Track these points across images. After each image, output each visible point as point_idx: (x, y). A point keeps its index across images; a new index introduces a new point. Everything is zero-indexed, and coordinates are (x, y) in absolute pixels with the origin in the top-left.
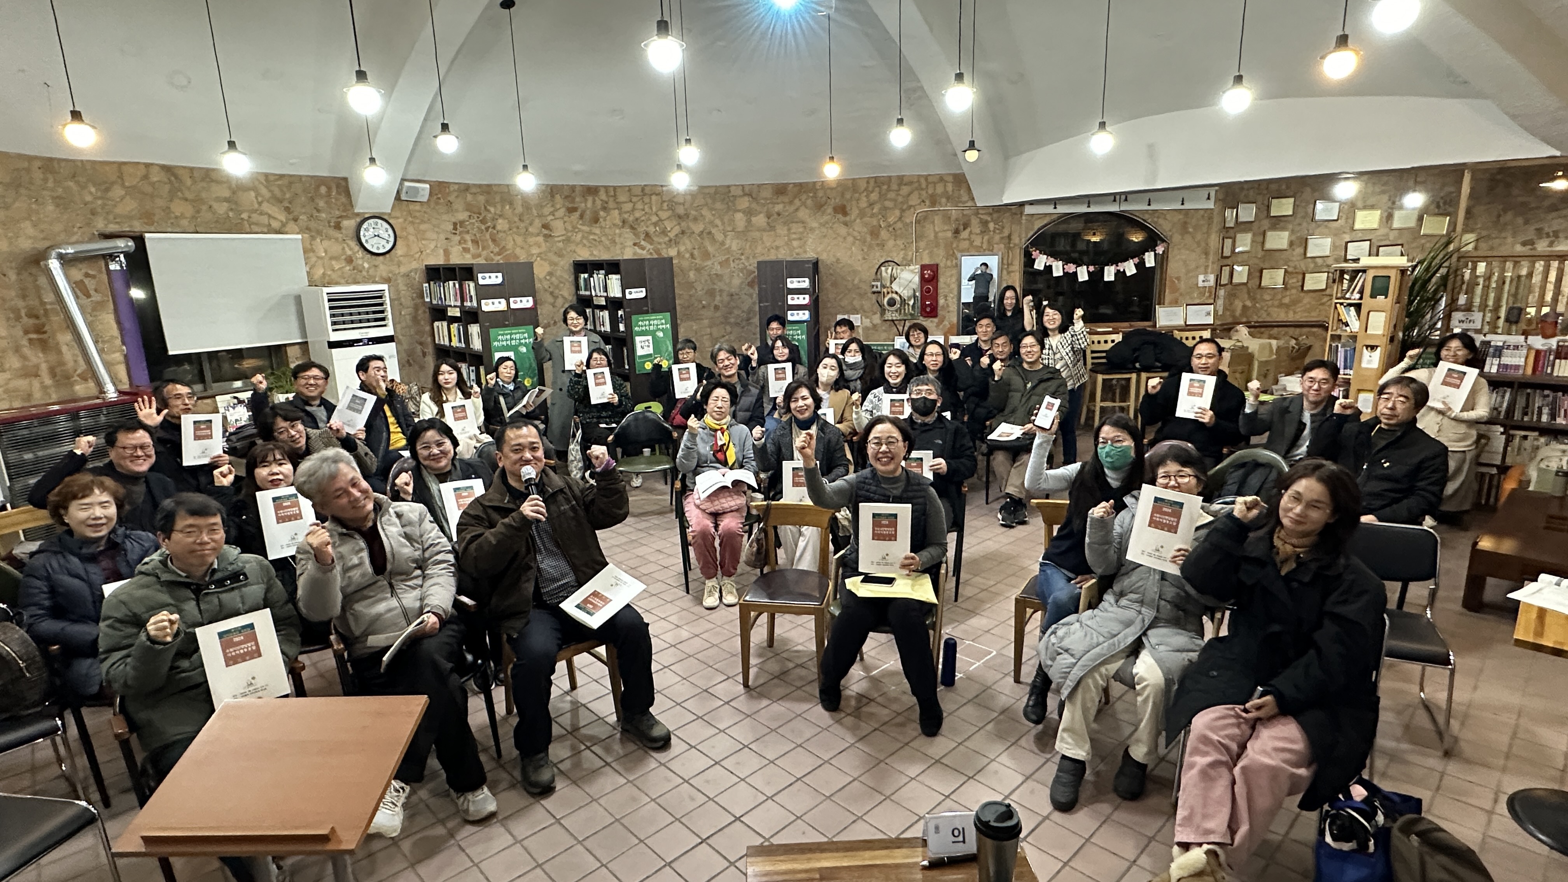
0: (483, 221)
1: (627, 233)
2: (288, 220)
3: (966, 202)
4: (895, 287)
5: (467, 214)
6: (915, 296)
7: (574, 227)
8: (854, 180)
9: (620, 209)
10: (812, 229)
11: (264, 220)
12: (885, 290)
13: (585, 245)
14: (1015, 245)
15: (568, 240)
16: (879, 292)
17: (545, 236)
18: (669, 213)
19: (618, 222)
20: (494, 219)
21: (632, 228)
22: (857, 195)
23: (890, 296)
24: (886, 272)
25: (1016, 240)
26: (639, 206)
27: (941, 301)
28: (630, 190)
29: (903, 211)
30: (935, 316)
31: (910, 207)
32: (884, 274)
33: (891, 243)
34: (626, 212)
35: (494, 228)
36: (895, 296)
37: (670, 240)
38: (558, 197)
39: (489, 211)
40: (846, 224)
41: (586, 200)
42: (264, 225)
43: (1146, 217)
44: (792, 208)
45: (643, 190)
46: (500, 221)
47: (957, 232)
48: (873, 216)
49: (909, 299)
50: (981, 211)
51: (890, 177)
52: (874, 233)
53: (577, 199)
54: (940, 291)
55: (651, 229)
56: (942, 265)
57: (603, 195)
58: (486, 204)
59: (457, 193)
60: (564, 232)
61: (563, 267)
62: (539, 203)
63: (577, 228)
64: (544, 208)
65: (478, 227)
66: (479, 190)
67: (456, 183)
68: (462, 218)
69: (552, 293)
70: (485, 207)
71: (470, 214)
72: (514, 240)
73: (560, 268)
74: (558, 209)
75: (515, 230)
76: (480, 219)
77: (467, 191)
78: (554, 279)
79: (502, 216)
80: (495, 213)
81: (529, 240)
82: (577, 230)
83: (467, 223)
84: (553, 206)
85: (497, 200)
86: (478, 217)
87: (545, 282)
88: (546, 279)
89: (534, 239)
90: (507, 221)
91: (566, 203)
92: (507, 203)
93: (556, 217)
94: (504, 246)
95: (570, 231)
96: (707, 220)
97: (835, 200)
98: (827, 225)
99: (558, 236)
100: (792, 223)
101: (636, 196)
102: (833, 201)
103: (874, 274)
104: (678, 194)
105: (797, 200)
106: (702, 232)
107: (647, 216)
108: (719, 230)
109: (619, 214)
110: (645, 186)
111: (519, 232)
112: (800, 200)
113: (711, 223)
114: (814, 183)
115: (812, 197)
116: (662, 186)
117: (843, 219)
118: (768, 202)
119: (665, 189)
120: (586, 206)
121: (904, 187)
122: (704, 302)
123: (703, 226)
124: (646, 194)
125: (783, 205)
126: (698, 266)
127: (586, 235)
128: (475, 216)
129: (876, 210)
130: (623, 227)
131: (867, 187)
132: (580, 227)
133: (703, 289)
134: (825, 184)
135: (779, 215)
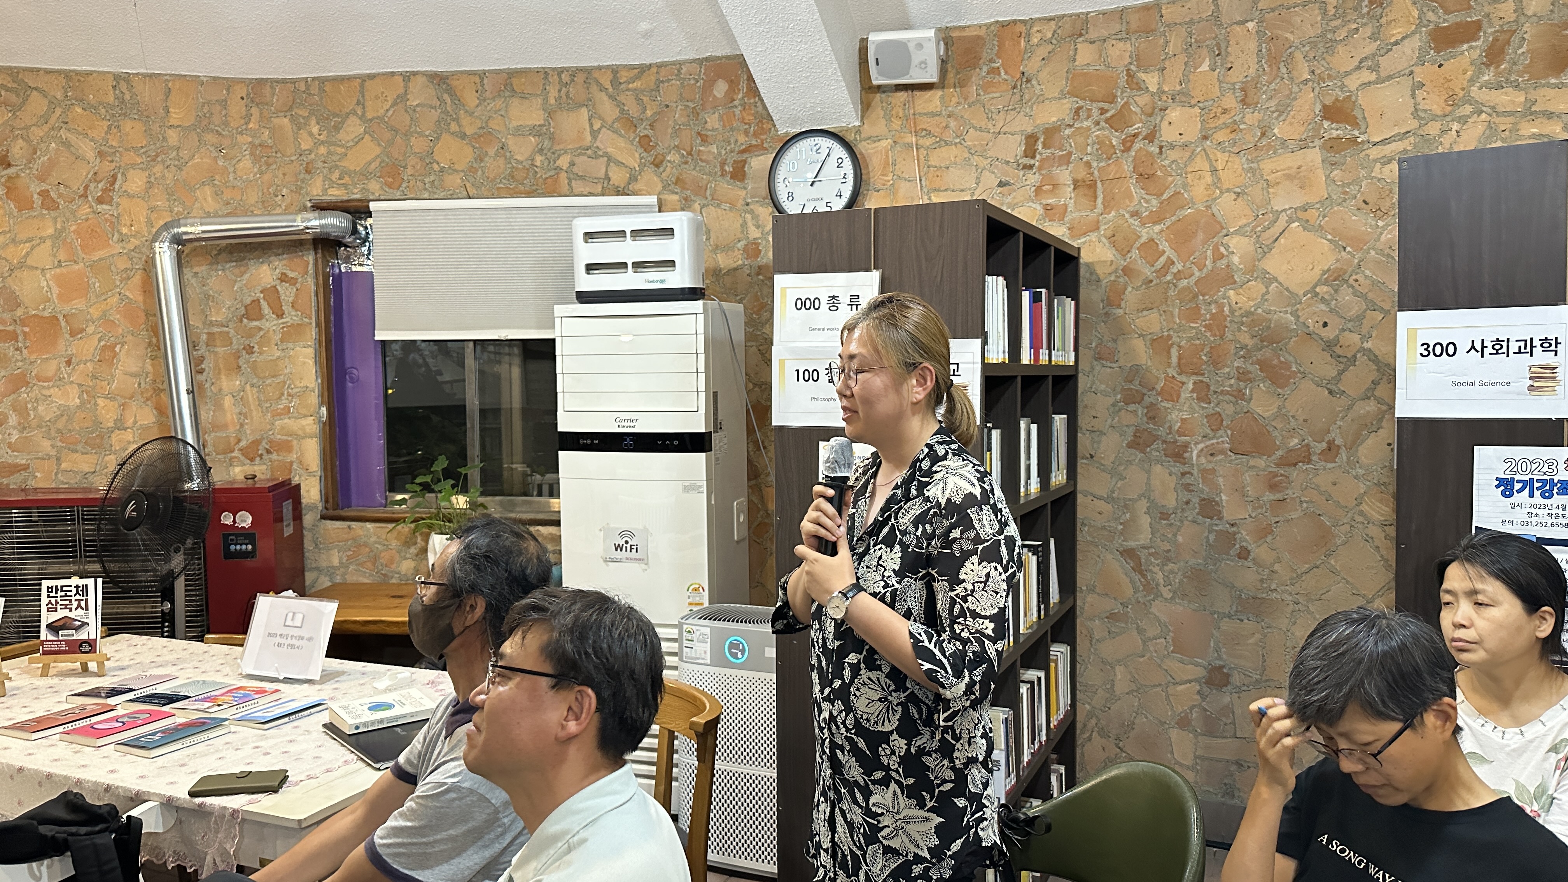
0: (1118, 122)
2: (642, 166)
5: (1068, 104)
7: (1453, 101)
11: (599, 168)
17: (1333, 146)
20: (1156, 110)
35: (1151, 137)
39: (1140, 87)
42: (596, 181)
46: (1175, 114)
58: (1133, 68)
59: (1050, 47)
60: (1413, 124)
61: (1381, 252)
62: (1323, 35)
63: (1468, 100)
64: (1340, 48)
65: (1100, 142)
66: (1118, 27)
67: (1051, 19)
68: (1055, 119)
69: (1330, 346)
70: (1130, 75)
71: (1081, 103)
72: (1214, 171)
73: (1373, 253)
74: (1396, 43)
75: (1221, 136)
76: (1108, 115)
77: (1081, 35)
78: (1346, 296)
79: (1182, 98)
80: (1161, 92)
81: (1267, 166)
82: (1468, 109)
83: (1068, 131)
84: (1374, 37)
85: (1170, 50)
86: (1103, 111)
87: (1309, 306)
88: (1317, 294)
89: (1288, 161)
90: (1197, 110)
91: (1431, 16)
92: (1204, 51)
93: (1383, 74)
94: (1177, 193)
95: (1435, 118)
99: (1384, 142)
111: (1235, 142)
120: (1519, 10)
127: (1505, 122)
128: (1095, 108)
132: (1483, 95)
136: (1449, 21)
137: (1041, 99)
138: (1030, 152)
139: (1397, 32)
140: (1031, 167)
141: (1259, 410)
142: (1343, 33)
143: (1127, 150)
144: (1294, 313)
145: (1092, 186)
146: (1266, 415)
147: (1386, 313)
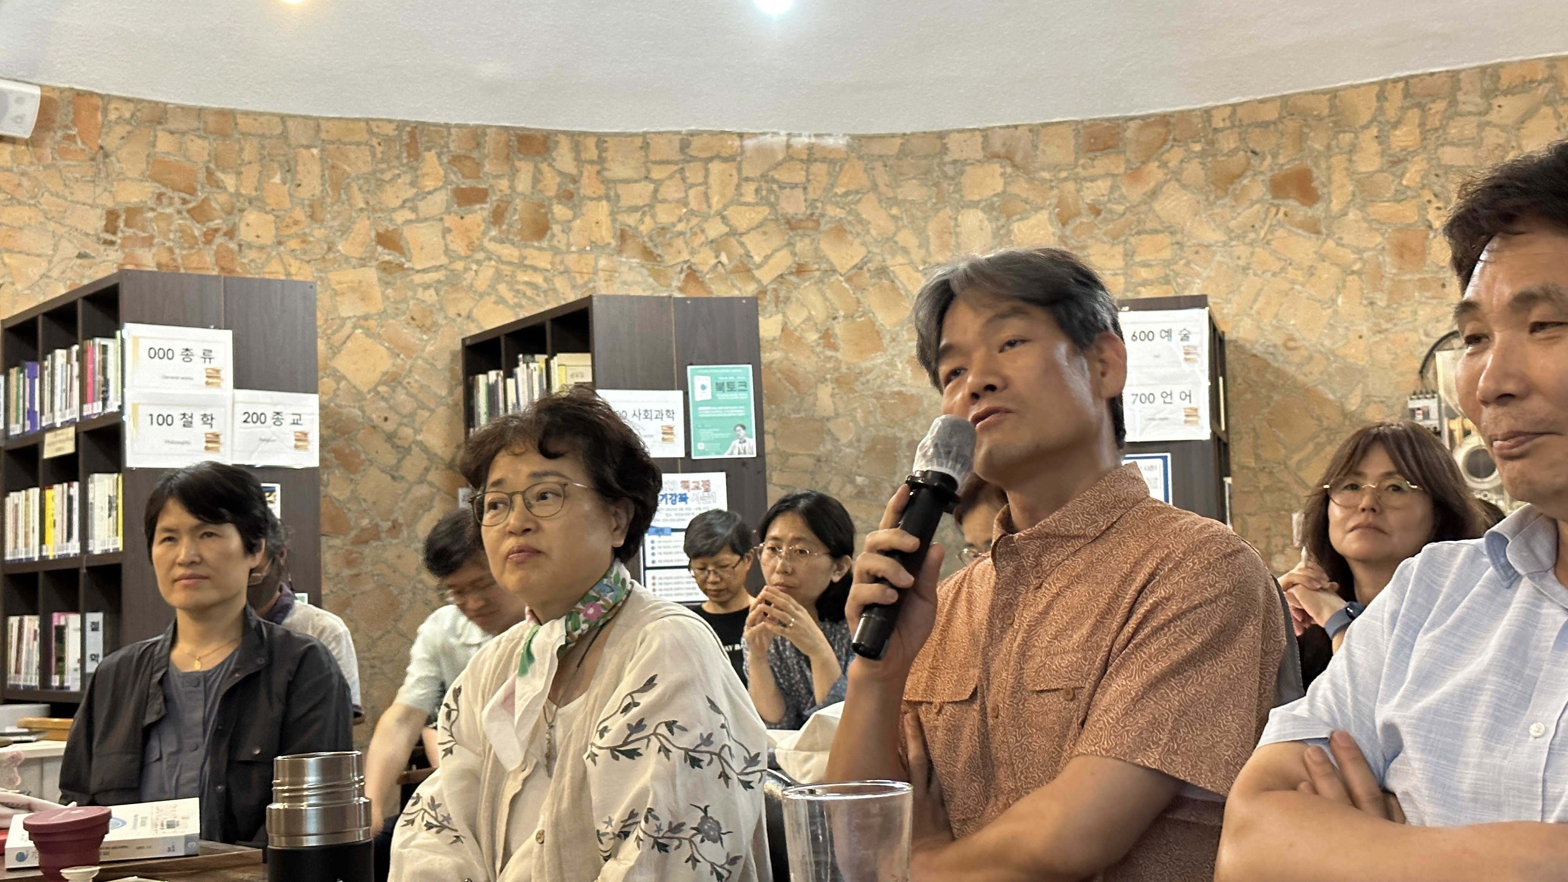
0: (199, 213)
5: (151, 187)
7: (473, 247)
8: (1334, 94)
9: (613, 200)
12: (1456, 426)
13: (501, 301)
15: (453, 281)
17: (386, 268)
18: (765, 211)
19: (606, 234)
20: (230, 211)
21: (648, 255)
22: (1346, 138)
23: (1473, 442)
26: (672, 191)
28: (646, 146)
32: (1445, 372)
34: (634, 209)
35: (231, 234)
38: (430, 156)
39: (218, 185)
40: (1313, 228)
41: (514, 173)
44: (1135, 193)
45: (685, 145)
46: (252, 216)
48: (1400, 197)
51: (1454, 76)
52: (1409, 248)
53: (488, 167)
55: (705, 260)
57: (564, 158)
58: (212, 166)
59: (129, 128)
60: (444, 260)
61: (426, 361)
62: (374, 173)
63: (483, 249)
64: (387, 187)
65: (182, 230)
66: (195, 124)
67: (128, 100)
68: (135, 200)
69: (390, 437)
70: (210, 173)
71: (163, 190)
72: (289, 275)
73: (420, 362)
74: (429, 193)
75: (293, 244)
76: (191, 206)
77: (160, 123)
78: (401, 396)
79: (256, 202)
80: (238, 194)
81: (334, 277)
82: (481, 255)
83: (151, 215)
84: (413, 184)
85: (246, 157)
86: (184, 202)
87: (374, 402)
88: (378, 393)
89: (350, 275)
90: (271, 217)
91: (452, 177)
92: (276, 165)
93: (421, 215)
95: (460, 258)
96: (874, 232)
97: (1274, 156)
98: (1252, 236)
99: (424, 271)
100: (1139, 233)
101: (662, 162)
102: (1269, 159)
103: (1415, 376)
104: (789, 158)
105: (1153, 165)
106: (859, 268)
107: (695, 221)
108: (911, 263)
109: (613, 214)
110: (692, 134)
111: (305, 252)
112: (1164, 165)
113: (887, 239)
114: (1208, 112)
115: (1203, 154)
116: (741, 135)
117: (1301, 212)
118: (1064, 174)
119: (749, 143)
120: (512, 187)
121: (1501, 100)
122: (859, 480)
123: (863, 251)
124: (693, 159)
125: (1108, 182)
126: (844, 369)
127: (507, 270)
128: (177, 197)
129: (1412, 175)
130: (620, 252)
131: (1381, 110)
132: (492, 246)
133: (859, 440)
134: (1240, 112)
135: (1098, 213)
136: (466, 184)
137: (122, 177)
138: (110, 227)
139: (429, 184)
140: (112, 243)
141: (335, 494)
143: (208, 242)
144: (361, 409)
146: (341, 498)
147: (432, 411)
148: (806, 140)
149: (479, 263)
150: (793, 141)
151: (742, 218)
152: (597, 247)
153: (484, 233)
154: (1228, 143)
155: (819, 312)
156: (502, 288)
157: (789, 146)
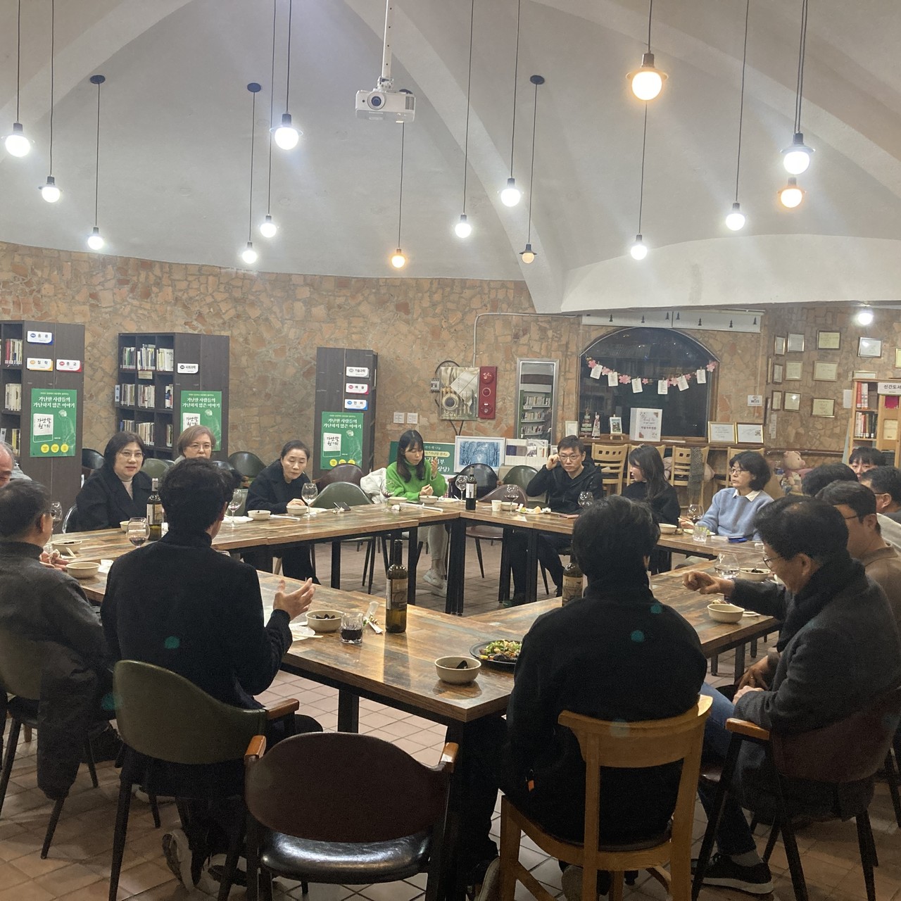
0: (28, 284)
1: (179, 311)
3: (526, 309)
4: (454, 387)
5: (12, 274)
6: (473, 398)
7: (123, 300)
8: (417, 279)
9: (173, 286)
10: (373, 324)
12: (444, 390)
13: (132, 319)
14: (573, 353)
15: (115, 312)
16: (438, 392)
17: (92, 306)
18: (226, 295)
19: (170, 298)
20: (39, 283)
21: (185, 307)
22: (420, 295)
23: (448, 396)
24: (445, 372)
25: (573, 348)
26: (195, 285)
27: (499, 404)
28: (186, 268)
29: (464, 314)
30: (494, 418)
31: (471, 310)
32: (443, 373)
33: (451, 344)
34: (180, 290)
35: (39, 291)
36: (453, 396)
37: (224, 323)
38: (110, 267)
39: (35, 274)
40: (407, 322)
41: (139, 274)
43: (698, 336)
44: (353, 303)
45: (200, 270)
46: (46, 286)
47: (516, 337)
48: (434, 316)
49: (468, 400)
50: (540, 319)
51: (453, 280)
52: (435, 333)
53: (130, 272)
54: (499, 394)
55: (205, 310)
56: (501, 369)
57: (157, 271)
58: (33, 267)
59: (5, 253)
60: (113, 304)
62: (89, 272)
63: (127, 301)
64: (94, 277)
65: (22, 289)
66: (28, 252)
67: (6, 243)
68: (7, 278)
70: (32, 270)
71: (16, 275)
72: (58, 307)
74: (109, 280)
75: (60, 296)
76: (26, 281)
77: (16, 251)
79: (48, 281)
80: (42, 277)
81: (74, 308)
82: (126, 303)
83: (11, 284)
84: (103, 277)
85: (45, 264)
86: (23, 280)
89: (80, 308)
90: (53, 286)
91: (117, 275)
92: (55, 268)
93: (106, 288)
94: (46, 312)
95: (118, 304)
96: (265, 306)
97: (398, 297)
98: (389, 322)
99: (106, 308)
100: (353, 316)
101: (191, 275)
102: (396, 298)
103: (433, 373)
104: (237, 277)
105: (360, 295)
106: (258, 318)
107: (202, 296)
108: (277, 318)
109: (173, 291)
110: (203, 266)
111: (64, 299)
112: (363, 295)
113: (269, 309)
114: (378, 279)
115: (375, 293)
116: (220, 268)
117: (404, 316)
118: (330, 293)
119: (222, 270)
120: (138, 280)
121: (466, 291)
122: (254, 389)
123: (260, 312)
124: (203, 275)
125: (345, 298)
126: (251, 351)
127: (135, 308)
128: (21, 278)
129: (438, 310)
130: (175, 304)
131: (431, 287)
132: (130, 300)
133: (255, 376)
134: (388, 281)
135: (340, 308)
136: (122, 277)
139: (109, 277)
142: (95, 273)
143: (31, 294)
145: (20, 305)
147: (106, 357)
148: (243, 271)
149: (125, 306)
150: (238, 271)
151: (219, 297)
152: (167, 303)
153: (128, 295)
154: (383, 291)
155: (244, 332)
156: (133, 315)
157: (237, 273)
